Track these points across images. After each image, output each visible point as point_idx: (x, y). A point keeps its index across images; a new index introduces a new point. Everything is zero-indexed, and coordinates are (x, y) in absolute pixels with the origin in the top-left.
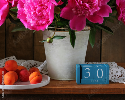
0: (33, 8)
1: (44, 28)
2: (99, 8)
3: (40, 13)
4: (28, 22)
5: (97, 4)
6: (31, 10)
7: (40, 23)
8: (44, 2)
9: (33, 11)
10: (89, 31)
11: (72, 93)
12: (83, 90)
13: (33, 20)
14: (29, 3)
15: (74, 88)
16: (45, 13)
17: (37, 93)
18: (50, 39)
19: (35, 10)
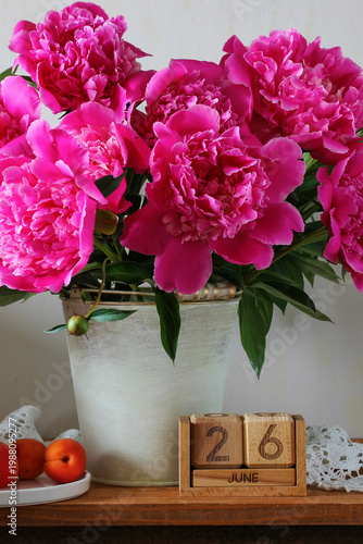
0: (20, 215)
1: (58, 283)
2: (255, 215)
3: (43, 232)
4: (4, 264)
5: (250, 198)
6: (14, 221)
7: (45, 266)
8: (59, 194)
9: (21, 224)
10: (236, 303)
11: (166, 522)
12: (206, 510)
13: (22, 256)
14: (7, 198)
15: (174, 505)
16: (60, 231)
17: (40, 525)
18: (80, 322)
19: (28, 220)
